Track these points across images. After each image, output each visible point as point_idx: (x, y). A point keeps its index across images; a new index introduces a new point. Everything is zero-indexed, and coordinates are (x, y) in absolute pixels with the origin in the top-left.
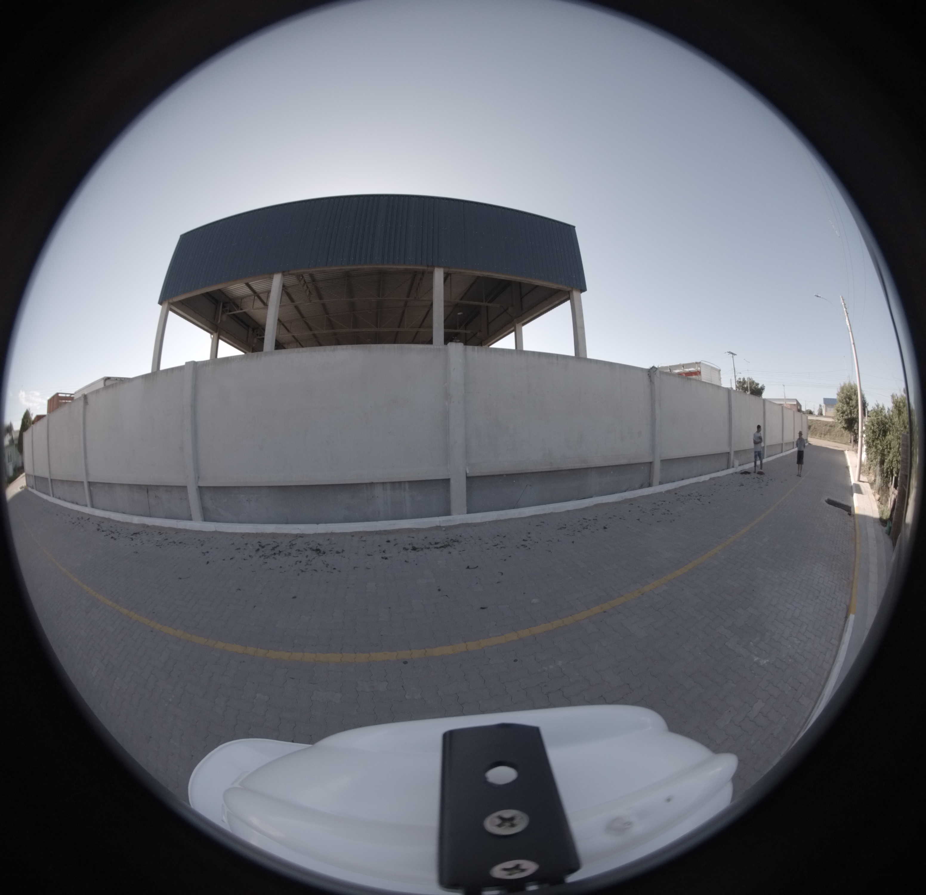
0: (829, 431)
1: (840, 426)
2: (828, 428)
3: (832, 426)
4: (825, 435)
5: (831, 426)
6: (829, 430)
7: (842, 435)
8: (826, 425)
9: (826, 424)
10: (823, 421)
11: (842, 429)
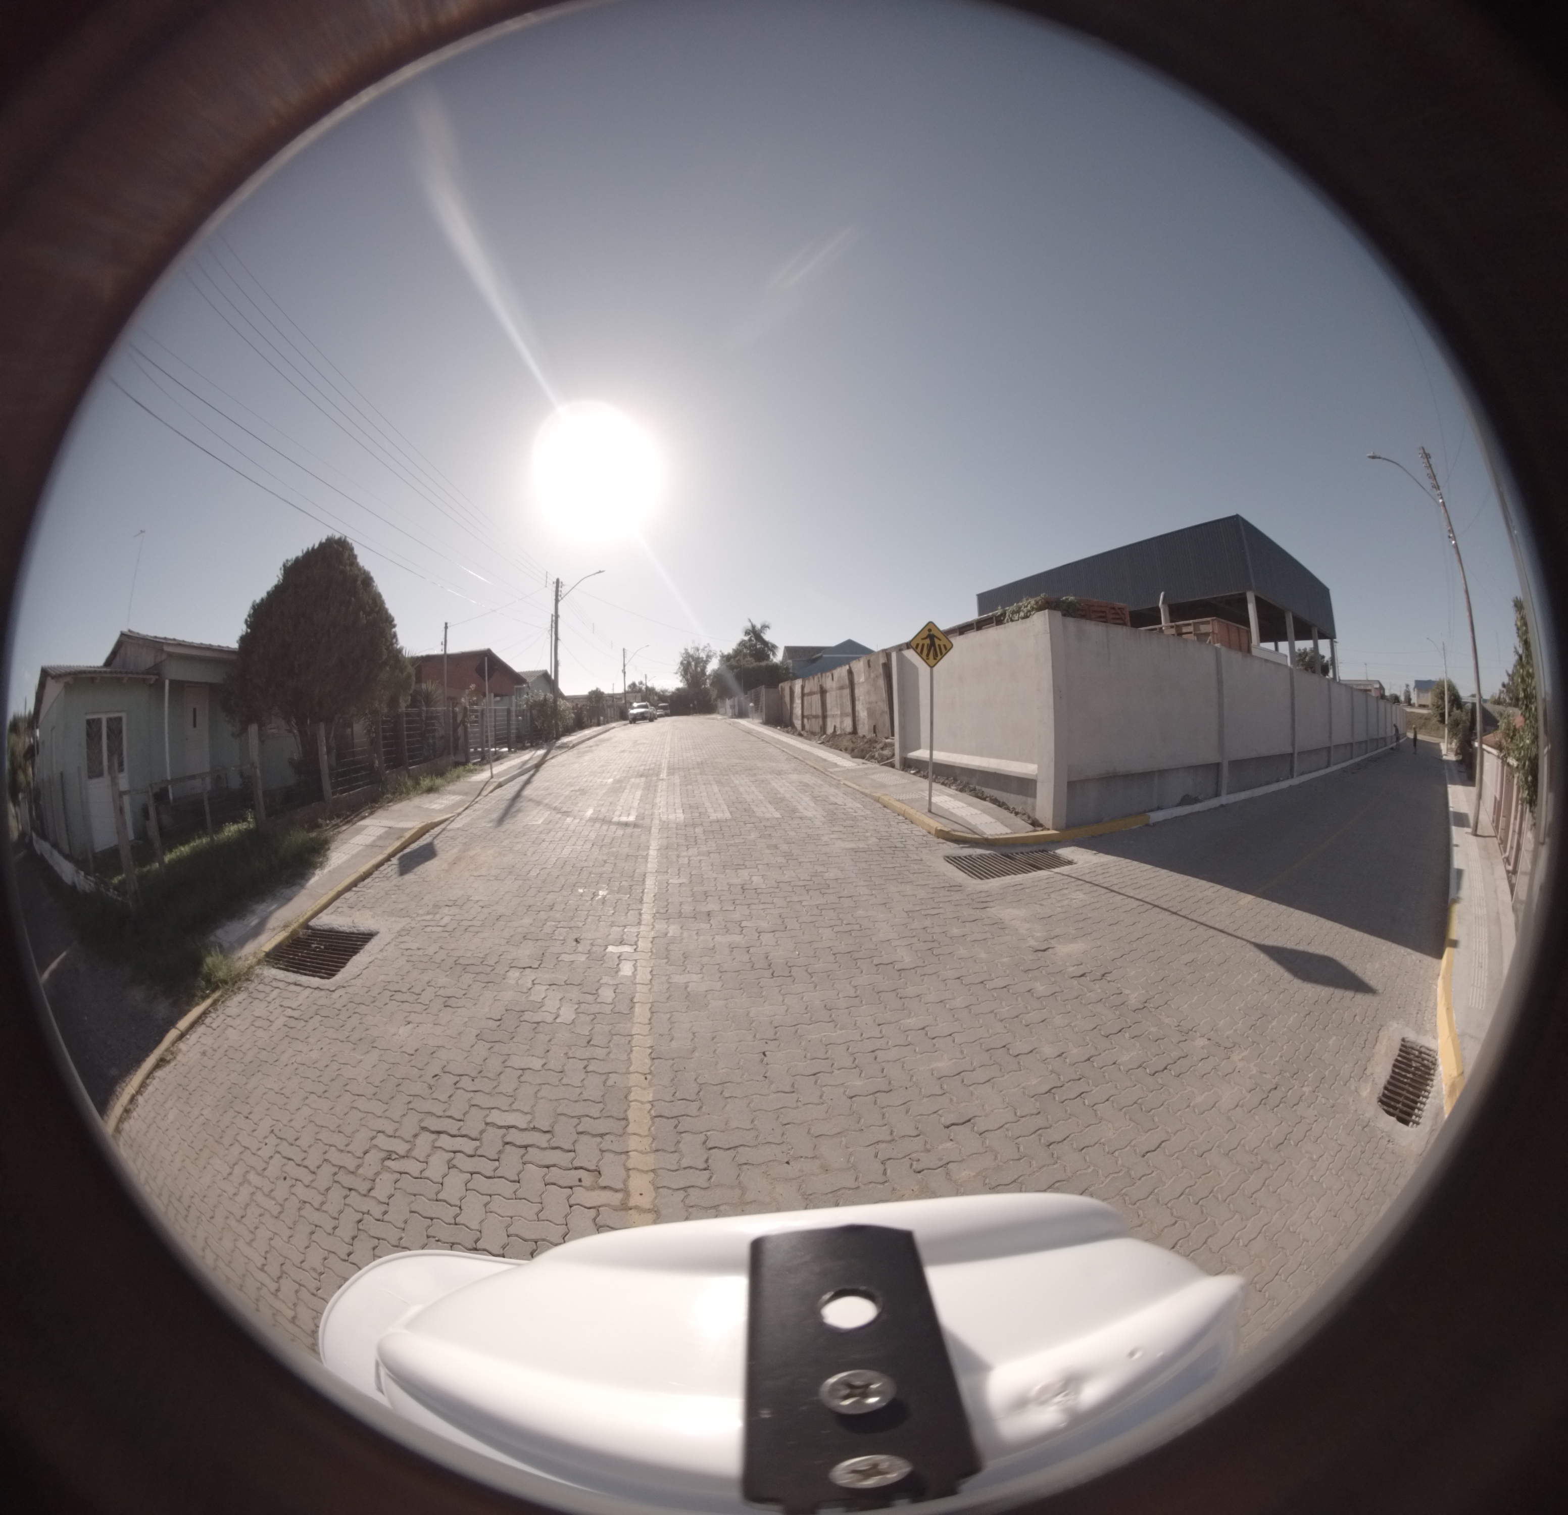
0: (1424, 726)
1: (1436, 719)
2: (1423, 721)
4: (1421, 728)
5: (1426, 719)
6: (1424, 723)
7: (1438, 729)
8: (1421, 718)
9: (1421, 716)
10: (1418, 714)
11: (1438, 723)
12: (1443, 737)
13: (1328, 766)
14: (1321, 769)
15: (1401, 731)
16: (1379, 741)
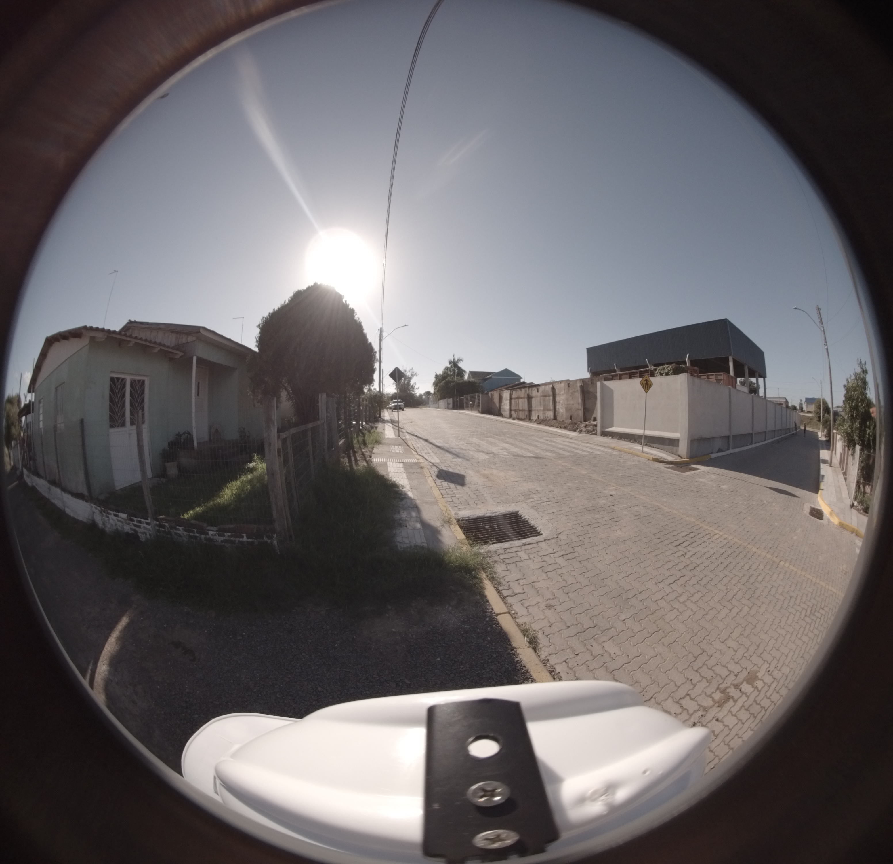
1: (816, 419)
3: (811, 419)
7: (817, 425)
8: (808, 419)
9: (808, 418)
10: (807, 416)
11: (817, 421)
12: (819, 429)
13: (765, 440)
14: (762, 441)
15: (798, 425)
16: (788, 430)
